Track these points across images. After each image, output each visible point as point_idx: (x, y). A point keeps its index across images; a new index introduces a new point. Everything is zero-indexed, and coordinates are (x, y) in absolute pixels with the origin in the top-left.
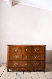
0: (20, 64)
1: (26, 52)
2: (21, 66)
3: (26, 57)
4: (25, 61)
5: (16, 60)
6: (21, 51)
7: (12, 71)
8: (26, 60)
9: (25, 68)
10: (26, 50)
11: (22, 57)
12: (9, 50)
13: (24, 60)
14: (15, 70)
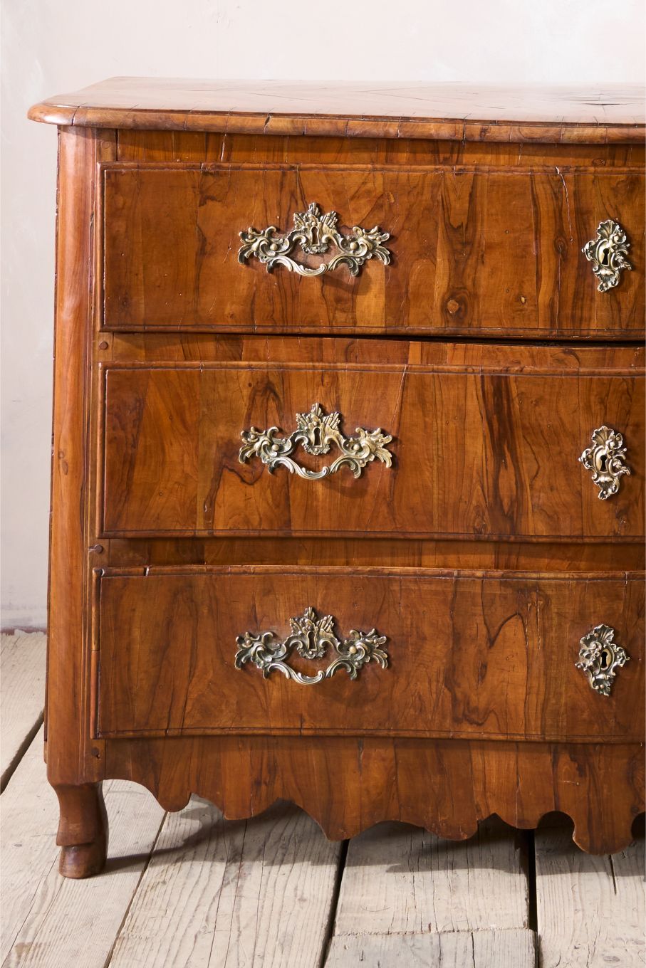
0: (437, 651)
1: (597, 322)
2: (465, 712)
3: (605, 446)
4: (558, 547)
5: (321, 546)
6: (461, 295)
7: (190, 847)
8: (606, 525)
9: (579, 751)
10: (607, 242)
11: (477, 448)
12: (115, 265)
13: (536, 526)
14: (284, 811)
